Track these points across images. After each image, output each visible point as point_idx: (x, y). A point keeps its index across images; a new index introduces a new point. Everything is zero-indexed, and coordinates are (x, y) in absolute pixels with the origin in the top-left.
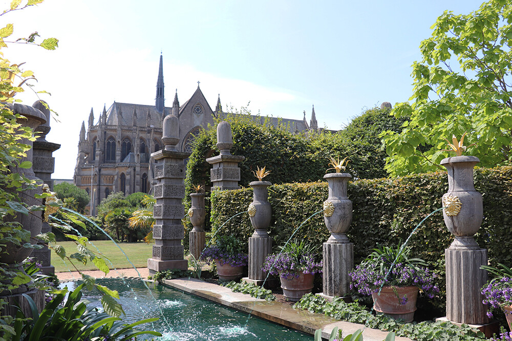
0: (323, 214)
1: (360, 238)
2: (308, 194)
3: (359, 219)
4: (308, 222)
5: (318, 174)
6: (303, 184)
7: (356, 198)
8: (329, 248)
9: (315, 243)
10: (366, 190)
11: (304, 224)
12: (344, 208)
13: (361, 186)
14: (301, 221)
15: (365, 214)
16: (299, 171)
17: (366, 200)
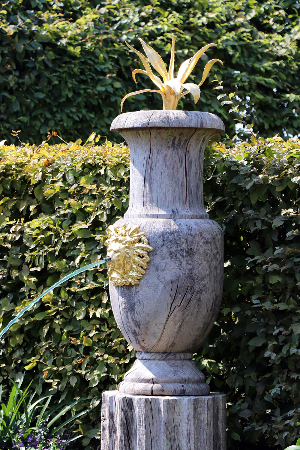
0: (105, 273)
1: (253, 375)
2: (48, 192)
3: (249, 296)
4: (43, 307)
5: (90, 108)
6: (28, 149)
7: (241, 213)
8: (125, 413)
9: (71, 393)
10: (281, 181)
11: (28, 315)
12: (190, 252)
13: (258, 166)
14: (16, 301)
15: (274, 280)
16: (11, 92)
17: (277, 223)
